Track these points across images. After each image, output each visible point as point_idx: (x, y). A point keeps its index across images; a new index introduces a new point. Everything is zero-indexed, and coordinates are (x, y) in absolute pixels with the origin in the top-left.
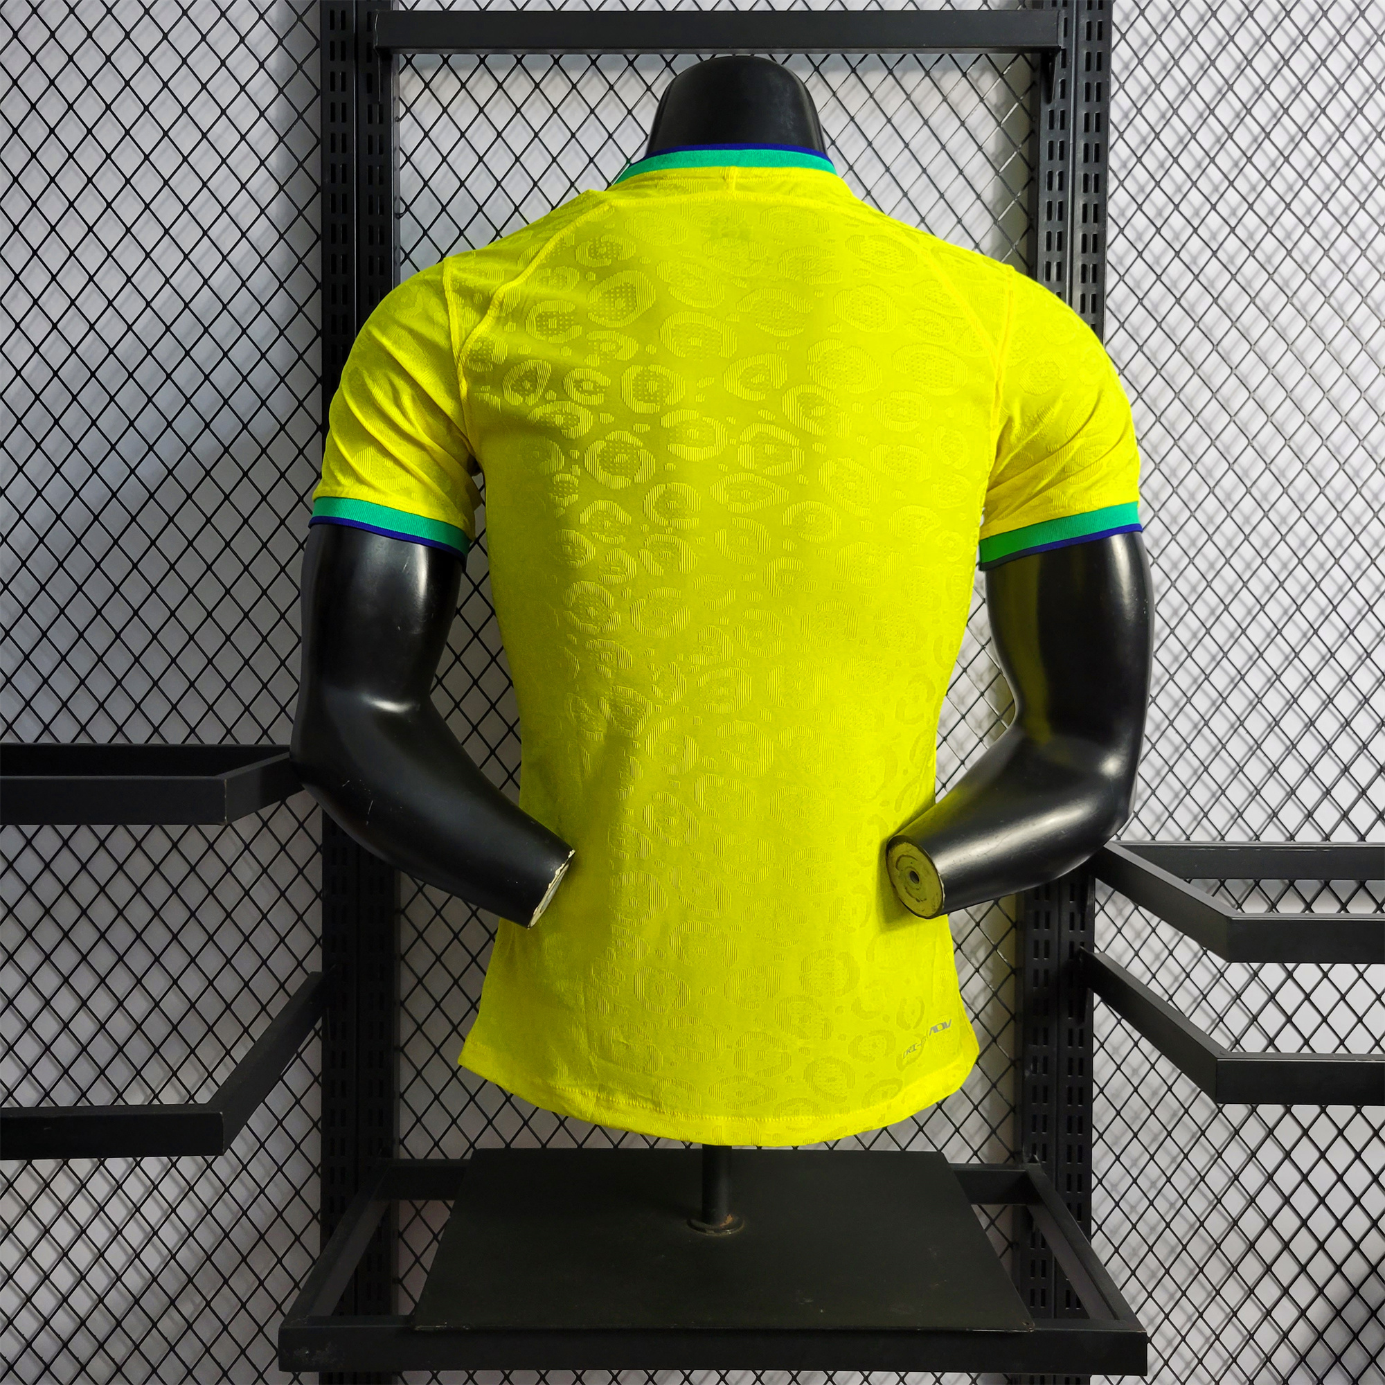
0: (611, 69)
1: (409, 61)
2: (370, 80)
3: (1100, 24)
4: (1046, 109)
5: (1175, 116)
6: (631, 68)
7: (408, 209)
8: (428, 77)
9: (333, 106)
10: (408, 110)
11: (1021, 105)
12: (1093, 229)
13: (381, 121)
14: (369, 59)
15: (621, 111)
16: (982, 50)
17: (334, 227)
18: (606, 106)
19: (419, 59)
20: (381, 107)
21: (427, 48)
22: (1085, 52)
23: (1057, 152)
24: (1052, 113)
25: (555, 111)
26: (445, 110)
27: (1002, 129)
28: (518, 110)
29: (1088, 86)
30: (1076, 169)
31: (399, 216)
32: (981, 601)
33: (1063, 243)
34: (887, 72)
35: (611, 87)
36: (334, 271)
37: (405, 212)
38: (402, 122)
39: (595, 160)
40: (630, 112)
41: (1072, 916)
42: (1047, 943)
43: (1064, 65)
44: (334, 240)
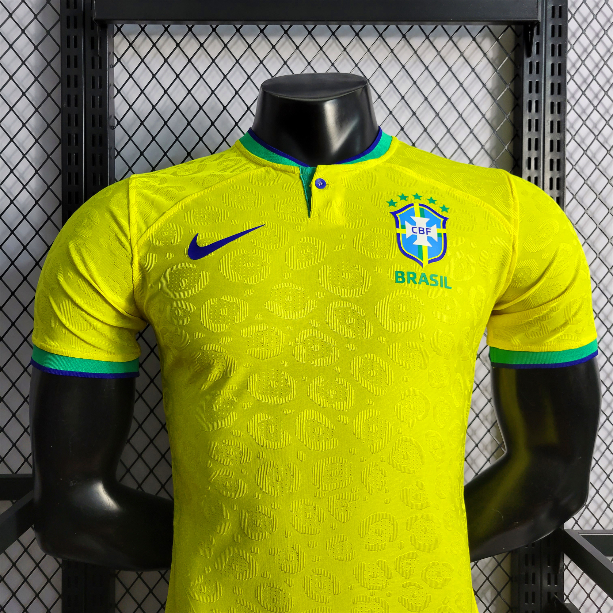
0: (250, 35)
1: (119, 29)
2: (93, 40)
3: (560, 7)
4: (527, 61)
5: (605, 66)
6: (262, 34)
7: (119, 123)
8: (131, 39)
9: (69, 57)
10: (119, 60)
11: (510, 58)
12: (557, 137)
13: (100, 67)
14: (92, 28)
15: (256, 62)
16: (486, 23)
17: (69, 135)
18: (247, 58)
19: (126, 28)
20: (100, 58)
21: (131, 20)
22: (551, 25)
23: (534, 88)
24: (531, 63)
25: (213, 61)
26: (142, 60)
27: (498, 73)
28: (190, 61)
29: (553, 46)
30: (546, 99)
31: (113, 128)
32: (487, 371)
33: (539, 145)
34: (425, 38)
35: (249, 46)
36: (70, 163)
37: (117, 125)
38: (115, 68)
39: (239, 93)
40: (261, 62)
41: (549, 575)
42: (533, 594)
43: (538, 33)
44: (69, 143)
